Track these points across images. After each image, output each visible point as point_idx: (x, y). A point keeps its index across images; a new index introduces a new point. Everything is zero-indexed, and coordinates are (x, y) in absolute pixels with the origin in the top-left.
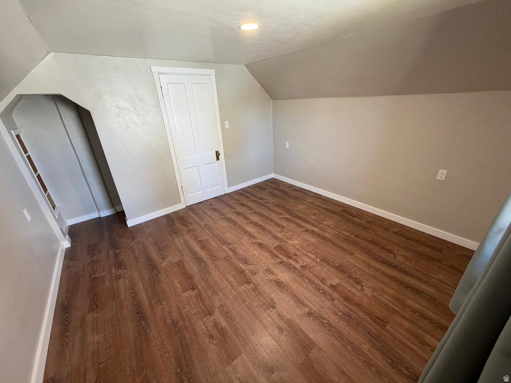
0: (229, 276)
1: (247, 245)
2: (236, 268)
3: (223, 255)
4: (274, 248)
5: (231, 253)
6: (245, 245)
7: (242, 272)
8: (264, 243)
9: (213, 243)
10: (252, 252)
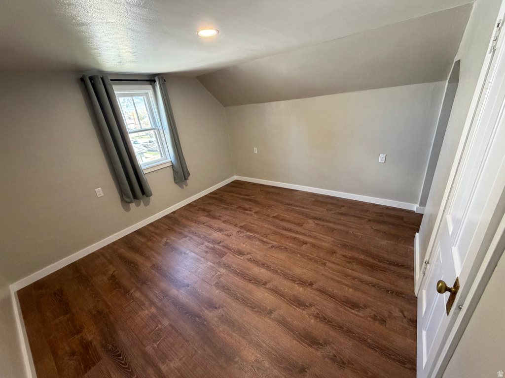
0: (256, 226)
1: (254, 250)
2: (254, 232)
3: (271, 237)
4: (226, 253)
5: (265, 240)
6: (257, 249)
7: (248, 231)
8: (238, 256)
9: (289, 244)
10: (247, 245)
